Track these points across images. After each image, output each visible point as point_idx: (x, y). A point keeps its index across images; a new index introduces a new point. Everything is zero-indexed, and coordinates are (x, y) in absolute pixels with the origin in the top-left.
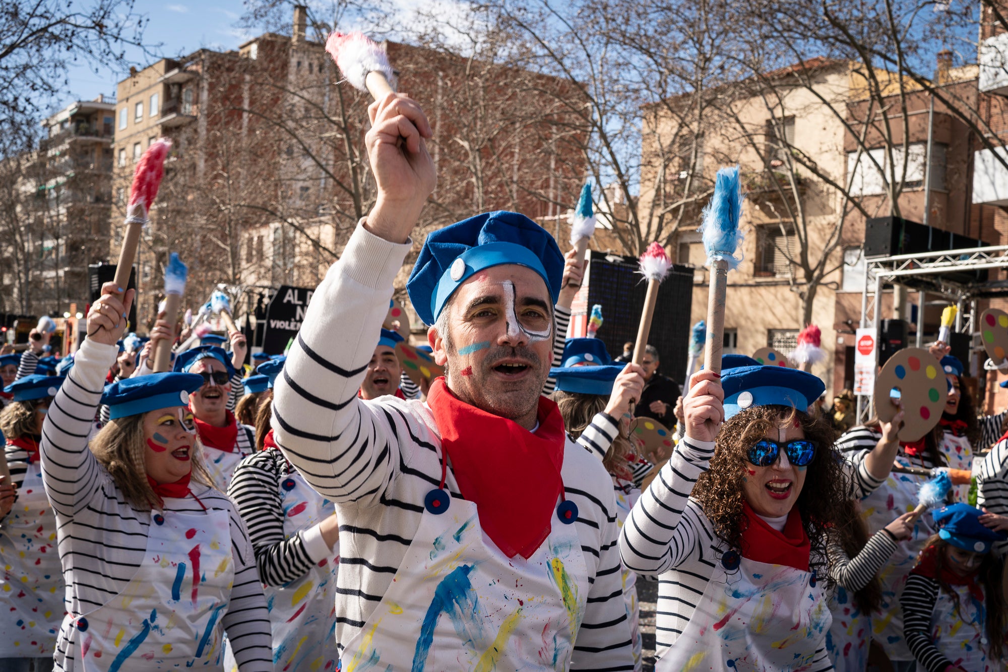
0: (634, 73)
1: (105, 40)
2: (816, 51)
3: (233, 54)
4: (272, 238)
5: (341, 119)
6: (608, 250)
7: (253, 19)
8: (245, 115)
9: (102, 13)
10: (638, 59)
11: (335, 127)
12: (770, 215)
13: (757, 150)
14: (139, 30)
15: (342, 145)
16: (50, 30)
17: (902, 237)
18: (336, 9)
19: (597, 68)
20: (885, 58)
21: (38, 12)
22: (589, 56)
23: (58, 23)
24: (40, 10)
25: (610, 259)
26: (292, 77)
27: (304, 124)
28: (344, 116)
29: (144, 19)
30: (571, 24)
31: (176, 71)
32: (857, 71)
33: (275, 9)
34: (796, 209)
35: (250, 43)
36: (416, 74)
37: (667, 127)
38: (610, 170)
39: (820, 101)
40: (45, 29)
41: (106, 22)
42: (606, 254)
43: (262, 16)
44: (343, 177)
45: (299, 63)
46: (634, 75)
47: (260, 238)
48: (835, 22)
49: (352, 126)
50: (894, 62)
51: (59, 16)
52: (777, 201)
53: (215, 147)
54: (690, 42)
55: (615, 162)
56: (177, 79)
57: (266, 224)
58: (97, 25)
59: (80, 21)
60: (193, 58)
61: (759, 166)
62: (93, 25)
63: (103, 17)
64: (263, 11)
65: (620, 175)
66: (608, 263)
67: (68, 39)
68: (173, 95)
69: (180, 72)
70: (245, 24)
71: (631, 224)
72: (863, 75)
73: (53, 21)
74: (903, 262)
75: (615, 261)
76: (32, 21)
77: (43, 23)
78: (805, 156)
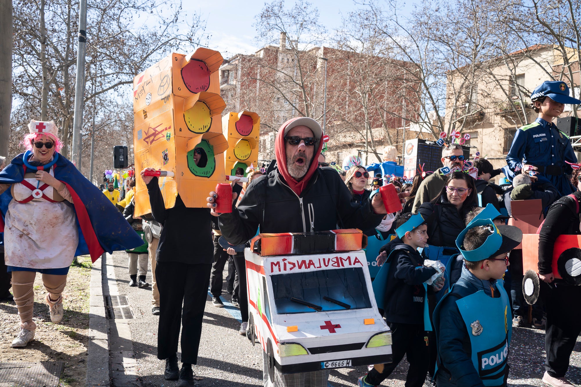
0: (441, 54)
1: (193, 46)
2: (534, 40)
3: (252, 56)
4: (270, 139)
5: (301, 82)
6: (427, 139)
7: (260, 37)
8: (258, 82)
9: (192, 34)
10: (443, 48)
11: (298, 86)
12: (512, 123)
13: (504, 90)
14: (208, 40)
15: (302, 95)
16: (169, 42)
17: (577, 127)
18: (298, 31)
19: (423, 54)
20: (571, 40)
21: (164, 34)
22: (418, 46)
23: (172, 39)
24: (165, 33)
25: (428, 143)
26: (279, 64)
27: (284, 85)
28: (302, 81)
29: (210, 36)
30: (410, 32)
31: (227, 64)
32: (556, 49)
33: (270, 32)
34: (524, 119)
35: (260, 50)
36: (336, 60)
37: (458, 81)
38: (429, 101)
39: (535, 62)
40: (167, 42)
41: (193, 38)
42: (426, 141)
43: (264, 36)
44: (302, 110)
45: (283, 59)
46: (441, 56)
47: (265, 140)
48: (544, 24)
49: (307, 85)
50: (575, 42)
51: (173, 36)
52: (515, 116)
53: (243, 97)
54: (469, 38)
55: (431, 97)
56: (228, 69)
57: (266, 133)
58: (190, 39)
59: (182, 38)
60: (234, 58)
61: (504, 98)
62: (188, 39)
63: (192, 36)
64: (265, 33)
65: (433, 104)
66: (427, 145)
67: (176, 45)
68: (225, 76)
69: (228, 65)
70: (257, 40)
71: (439, 127)
72: (560, 51)
73: (170, 38)
74: (577, 140)
75: (430, 144)
76: (162, 38)
77: (167, 39)
78: (526, 90)
